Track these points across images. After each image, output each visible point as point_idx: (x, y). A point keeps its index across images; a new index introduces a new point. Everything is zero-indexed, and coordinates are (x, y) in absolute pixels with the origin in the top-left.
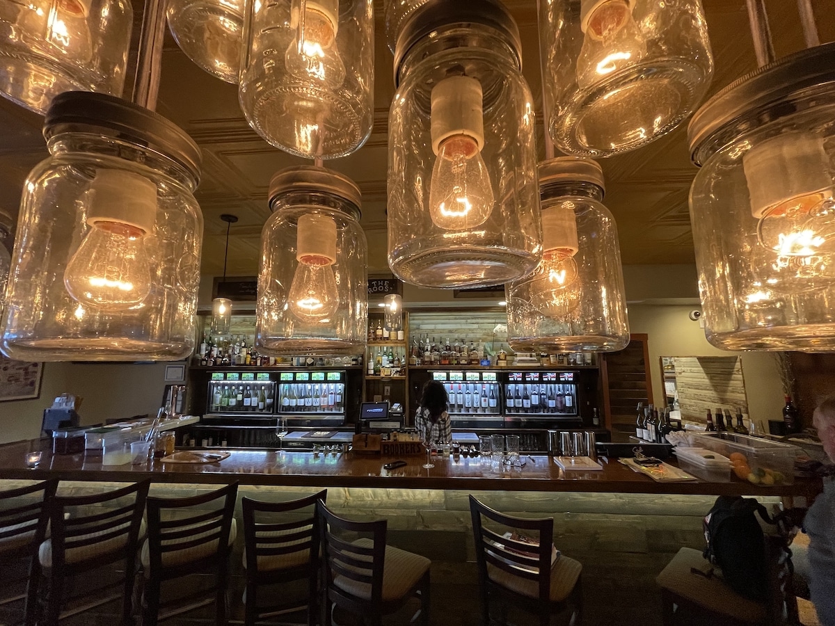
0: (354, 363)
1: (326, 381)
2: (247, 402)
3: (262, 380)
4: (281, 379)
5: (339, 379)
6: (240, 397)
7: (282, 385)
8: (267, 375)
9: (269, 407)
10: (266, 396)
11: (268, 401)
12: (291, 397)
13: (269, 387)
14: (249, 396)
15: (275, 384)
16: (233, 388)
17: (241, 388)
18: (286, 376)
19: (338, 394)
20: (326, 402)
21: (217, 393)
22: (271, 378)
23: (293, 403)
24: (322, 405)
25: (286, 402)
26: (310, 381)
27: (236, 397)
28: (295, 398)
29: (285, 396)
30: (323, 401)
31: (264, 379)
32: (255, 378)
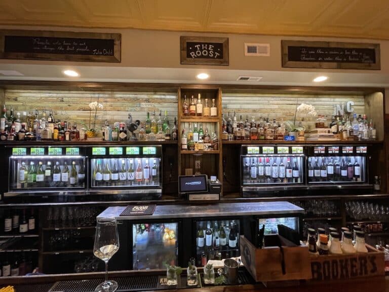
0: (168, 138)
1: (141, 155)
2: (57, 177)
3: (72, 155)
4: (93, 154)
5: (155, 153)
6: (48, 173)
7: (94, 160)
8: (77, 150)
9: (81, 181)
10: (78, 171)
11: (80, 176)
12: (105, 172)
13: (80, 162)
14: (58, 171)
15: (86, 159)
16: (40, 163)
17: (49, 163)
18: (98, 151)
19: (154, 168)
20: (141, 176)
21: (21, 169)
22: (82, 152)
23: (107, 177)
24: (137, 178)
25: (99, 177)
26: (125, 155)
27: (44, 172)
28: (108, 172)
29: (98, 171)
30: (138, 175)
31: (73, 153)
32: (64, 153)
